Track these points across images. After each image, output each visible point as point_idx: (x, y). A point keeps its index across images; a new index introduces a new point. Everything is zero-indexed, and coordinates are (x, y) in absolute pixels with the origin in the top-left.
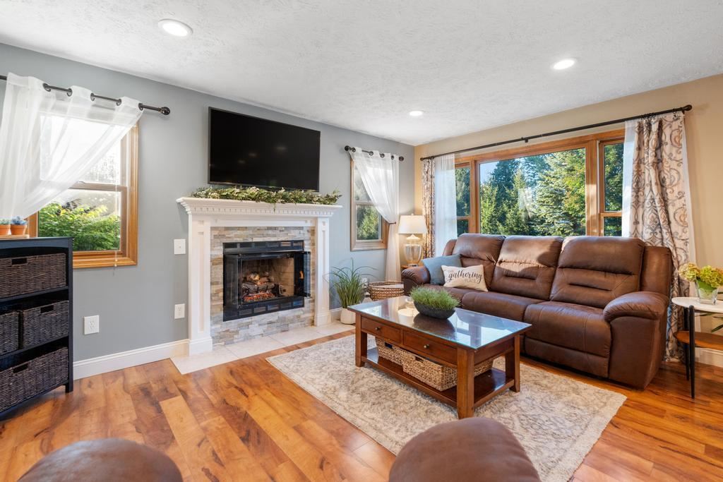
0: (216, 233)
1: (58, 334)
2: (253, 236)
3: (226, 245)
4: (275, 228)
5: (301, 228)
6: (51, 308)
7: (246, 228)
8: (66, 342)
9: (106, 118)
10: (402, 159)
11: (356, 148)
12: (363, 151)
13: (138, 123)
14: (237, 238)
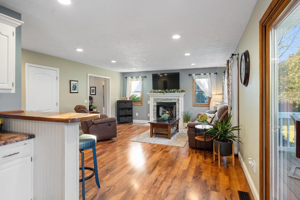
1: (130, 114)
2: (162, 101)
3: (157, 102)
4: (168, 99)
5: (175, 99)
6: (129, 110)
7: (161, 99)
8: (131, 116)
9: (137, 80)
10: (216, 73)
11: (193, 74)
12: (196, 75)
13: (142, 80)
14: (159, 101)
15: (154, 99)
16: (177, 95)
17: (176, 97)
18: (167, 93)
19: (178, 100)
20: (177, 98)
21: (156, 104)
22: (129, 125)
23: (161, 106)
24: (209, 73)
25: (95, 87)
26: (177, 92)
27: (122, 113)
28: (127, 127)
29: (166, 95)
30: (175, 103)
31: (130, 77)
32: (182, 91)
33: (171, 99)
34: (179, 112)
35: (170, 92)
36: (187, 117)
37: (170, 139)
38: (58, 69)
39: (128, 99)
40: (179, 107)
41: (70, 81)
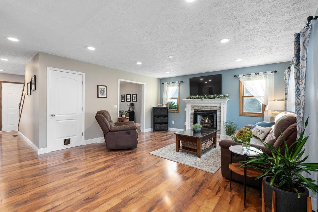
0: (192, 107)
2: (201, 108)
3: (194, 110)
4: (207, 106)
5: (216, 106)
6: (165, 117)
7: (199, 106)
8: (167, 123)
9: (174, 86)
10: (275, 72)
11: (239, 75)
12: (244, 75)
13: (179, 85)
14: (197, 108)
15: (191, 106)
16: (218, 102)
17: (217, 103)
18: (205, 99)
19: (220, 107)
20: (219, 105)
21: (193, 112)
22: (162, 133)
23: (199, 115)
24: (263, 72)
25: (136, 94)
26: (218, 97)
27: (158, 120)
28: (159, 135)
29: (205, 102)
30: (216, 112)
31: (166, 83)
32: (225, 97)
33: (211, 106)
34: (220, 122)
35: (210, 98)
36: (231, 130)
37: (199, 157)
38: (84, 74)
39: (165, 106)
40: (220, 116)
41: (98, 86)
